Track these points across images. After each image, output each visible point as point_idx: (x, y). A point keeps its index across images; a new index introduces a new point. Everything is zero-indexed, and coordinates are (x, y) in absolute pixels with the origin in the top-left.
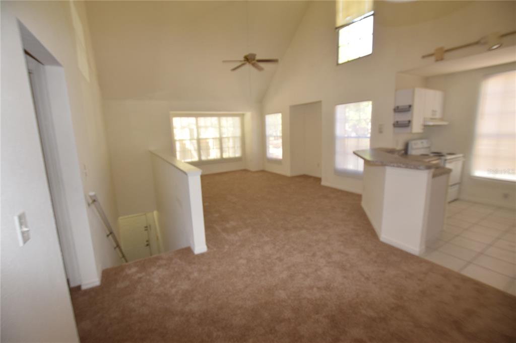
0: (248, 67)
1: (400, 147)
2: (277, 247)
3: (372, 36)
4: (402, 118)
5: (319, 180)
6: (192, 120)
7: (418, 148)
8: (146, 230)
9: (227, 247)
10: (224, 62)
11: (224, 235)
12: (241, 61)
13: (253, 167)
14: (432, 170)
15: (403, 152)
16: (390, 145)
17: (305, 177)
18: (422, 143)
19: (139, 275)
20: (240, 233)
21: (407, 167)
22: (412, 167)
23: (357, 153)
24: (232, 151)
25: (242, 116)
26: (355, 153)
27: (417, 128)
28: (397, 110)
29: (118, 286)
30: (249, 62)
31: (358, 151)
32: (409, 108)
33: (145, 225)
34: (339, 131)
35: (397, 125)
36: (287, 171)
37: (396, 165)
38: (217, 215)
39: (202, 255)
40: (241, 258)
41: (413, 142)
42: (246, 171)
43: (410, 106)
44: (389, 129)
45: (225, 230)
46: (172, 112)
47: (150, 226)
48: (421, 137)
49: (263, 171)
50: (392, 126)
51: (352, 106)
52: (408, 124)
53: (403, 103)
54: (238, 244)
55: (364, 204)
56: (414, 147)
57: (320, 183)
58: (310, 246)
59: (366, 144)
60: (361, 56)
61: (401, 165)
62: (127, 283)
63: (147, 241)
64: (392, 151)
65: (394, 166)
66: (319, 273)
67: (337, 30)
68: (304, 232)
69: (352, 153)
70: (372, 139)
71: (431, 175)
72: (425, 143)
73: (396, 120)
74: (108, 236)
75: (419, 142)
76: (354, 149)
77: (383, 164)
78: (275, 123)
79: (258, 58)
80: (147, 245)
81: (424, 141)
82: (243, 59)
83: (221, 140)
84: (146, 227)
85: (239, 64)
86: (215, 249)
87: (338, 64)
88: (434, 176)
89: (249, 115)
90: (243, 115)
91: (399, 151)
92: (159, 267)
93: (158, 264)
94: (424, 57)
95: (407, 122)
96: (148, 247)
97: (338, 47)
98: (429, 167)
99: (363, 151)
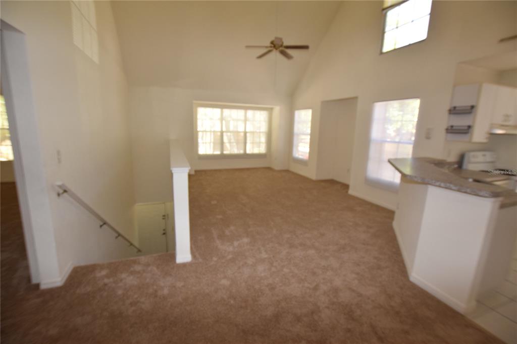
0: (275, 55)
1: (452, 158)
2: (273, 269)
3: (428, 17)
4: (460, 122)
5: (346, 187)
6: (217, 111)
7: (477, 163)
8: (163, 219)
9: (215, 259)
10: (247, 47)
11: (218, 243)
12: (267, 47)
13: (277, 166)
14: (501, 199)
15: (456, 166)
16: (438, 155)
17: (332, 182)
18: (484, 155)
19: (106, 281)
20: (236, 244)
21: (459, 191)
22: (468, 190)
23: (392, 162)
24: (257, 147)
25: (270, 110)
26: (390, 161)
27: (479, 135)
28: (454, 111)
29: (78, 291)
30: (276, 49)
31: (396, 160)
32: (471, 110)
33: (164, 214)
34: (376, 133)
35: (451, 130)
36: (311, 173)
37: (442, 185)
38: (220, 217)
39: (184, 265)
40: (225, 277)
41: (472, 154)
42: (269, 169)
43: (472, 107)
44: (440, 134)
45: (222, 237)
46: (195, 102)
47: (168, 215)
48: (483, 148)
49: (287, 171)
50: (444, 132)
51: (395, 104)
52: (467, 130)
53: (462, 102)
54: (230, 256)
55: (395, 225)
56: (473, 160)
57: (347, 192)
58: (314, 274)
59: (407, 152)
60: (411, 43)
61: (452, 186)
62: (89, 289)
63: (164, 230)
64: (440, 164)
65: (440, 186)
66: (316, 317)
67: (385, 11)
68: (312, 252)
69: (387, 160)
70: (417, 145)
71: (497, 205)
72: (489, 156)
73: (451, 124)
74: (101, 226)
75: (480, 154)
76: (392, 157)
77: (425, 183)
78: (304, 120)
79: (286, 44)
80: (164, 234)
81: (488, 154)
82: (268, 44)
83: (245, 133)
84: (164, 216)
85: (265, 50)
86: (200, 260)
87: (381, 53)
88: (503, 206)
89: (277, 110)
90: (272, 109)
91: (450, 164)
92: (132, 273)
93: (132, 269)
94: (502, 40)
95: (466, 128)
96: (164, 236)
97: (383, 32)
98: (495, 195)
99: (403, 161)
